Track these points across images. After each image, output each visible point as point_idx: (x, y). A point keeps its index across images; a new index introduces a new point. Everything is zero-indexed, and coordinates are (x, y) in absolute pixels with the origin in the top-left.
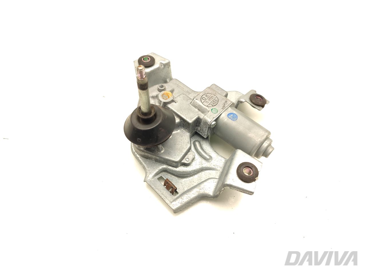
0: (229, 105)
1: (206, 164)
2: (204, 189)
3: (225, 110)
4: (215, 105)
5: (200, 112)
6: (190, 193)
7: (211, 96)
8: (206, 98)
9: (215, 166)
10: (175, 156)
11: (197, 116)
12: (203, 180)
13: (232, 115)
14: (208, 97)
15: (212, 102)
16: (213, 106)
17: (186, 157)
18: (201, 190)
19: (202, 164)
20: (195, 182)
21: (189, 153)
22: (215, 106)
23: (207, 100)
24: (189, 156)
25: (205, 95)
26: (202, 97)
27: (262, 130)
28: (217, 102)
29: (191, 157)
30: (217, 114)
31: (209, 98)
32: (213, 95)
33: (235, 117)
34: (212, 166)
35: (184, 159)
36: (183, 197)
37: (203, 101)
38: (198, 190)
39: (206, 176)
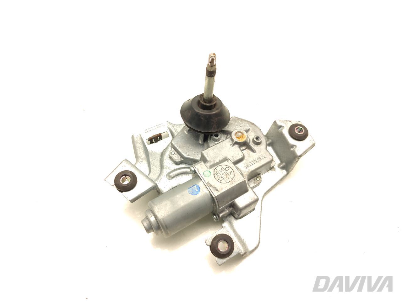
0: (212, 191)
1: (165, 172)
2: (141, 162)
3: (206, 185)
4: (216, 177)
5: (212, 163)
6: (143, 150)
7: (230, 178)
8: (228, 172)
9: (160, 179)
10: (178, 141)
11: (208, 159)
12: (151, 167)
13: (197, 190)
14: (229, 174)
15: (220, 176)
16: (214, 175)
17: (176, 153)
18: (141, 159)
19: (167, 169)
20: (154, 161)
21: (180, 157)
22: (214, 176)
23: (224, 171)
24: (176, 156)
25: (233, 172)
26: (230, 168)
27: (166, 214)
28: (218, 180)
29: (174, 157)
30: (202, 175)
31: (227, 175)
32: (230, 179)
33: (193, 193)
34: (161, 177)
35: (174, 151)
36: (141, 144)
37: (224, 167)
38: (142, 157)
39: (154, 170)
